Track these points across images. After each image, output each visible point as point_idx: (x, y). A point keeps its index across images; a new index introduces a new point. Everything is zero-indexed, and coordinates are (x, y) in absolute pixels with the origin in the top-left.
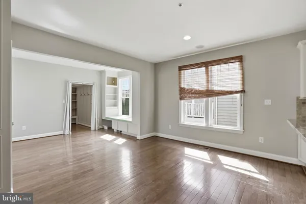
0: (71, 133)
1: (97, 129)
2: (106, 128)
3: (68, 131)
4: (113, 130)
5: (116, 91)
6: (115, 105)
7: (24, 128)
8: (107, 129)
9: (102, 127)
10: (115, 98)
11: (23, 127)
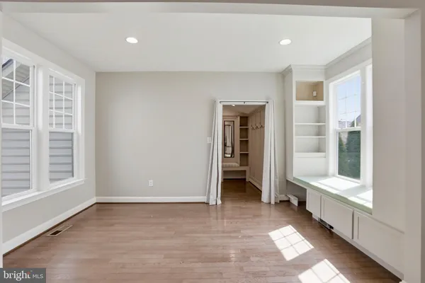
0: (219, 202)
1: (273, 202)
2: (295, 202)
3: (215, 197)
4: (311, 214)
5: (321, 115)
6: (320, 149)
7: (151, 183)
8: (296, 204)
9: (286, 199)
10: (320, 132)
11: (150, 181)
